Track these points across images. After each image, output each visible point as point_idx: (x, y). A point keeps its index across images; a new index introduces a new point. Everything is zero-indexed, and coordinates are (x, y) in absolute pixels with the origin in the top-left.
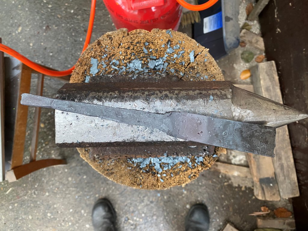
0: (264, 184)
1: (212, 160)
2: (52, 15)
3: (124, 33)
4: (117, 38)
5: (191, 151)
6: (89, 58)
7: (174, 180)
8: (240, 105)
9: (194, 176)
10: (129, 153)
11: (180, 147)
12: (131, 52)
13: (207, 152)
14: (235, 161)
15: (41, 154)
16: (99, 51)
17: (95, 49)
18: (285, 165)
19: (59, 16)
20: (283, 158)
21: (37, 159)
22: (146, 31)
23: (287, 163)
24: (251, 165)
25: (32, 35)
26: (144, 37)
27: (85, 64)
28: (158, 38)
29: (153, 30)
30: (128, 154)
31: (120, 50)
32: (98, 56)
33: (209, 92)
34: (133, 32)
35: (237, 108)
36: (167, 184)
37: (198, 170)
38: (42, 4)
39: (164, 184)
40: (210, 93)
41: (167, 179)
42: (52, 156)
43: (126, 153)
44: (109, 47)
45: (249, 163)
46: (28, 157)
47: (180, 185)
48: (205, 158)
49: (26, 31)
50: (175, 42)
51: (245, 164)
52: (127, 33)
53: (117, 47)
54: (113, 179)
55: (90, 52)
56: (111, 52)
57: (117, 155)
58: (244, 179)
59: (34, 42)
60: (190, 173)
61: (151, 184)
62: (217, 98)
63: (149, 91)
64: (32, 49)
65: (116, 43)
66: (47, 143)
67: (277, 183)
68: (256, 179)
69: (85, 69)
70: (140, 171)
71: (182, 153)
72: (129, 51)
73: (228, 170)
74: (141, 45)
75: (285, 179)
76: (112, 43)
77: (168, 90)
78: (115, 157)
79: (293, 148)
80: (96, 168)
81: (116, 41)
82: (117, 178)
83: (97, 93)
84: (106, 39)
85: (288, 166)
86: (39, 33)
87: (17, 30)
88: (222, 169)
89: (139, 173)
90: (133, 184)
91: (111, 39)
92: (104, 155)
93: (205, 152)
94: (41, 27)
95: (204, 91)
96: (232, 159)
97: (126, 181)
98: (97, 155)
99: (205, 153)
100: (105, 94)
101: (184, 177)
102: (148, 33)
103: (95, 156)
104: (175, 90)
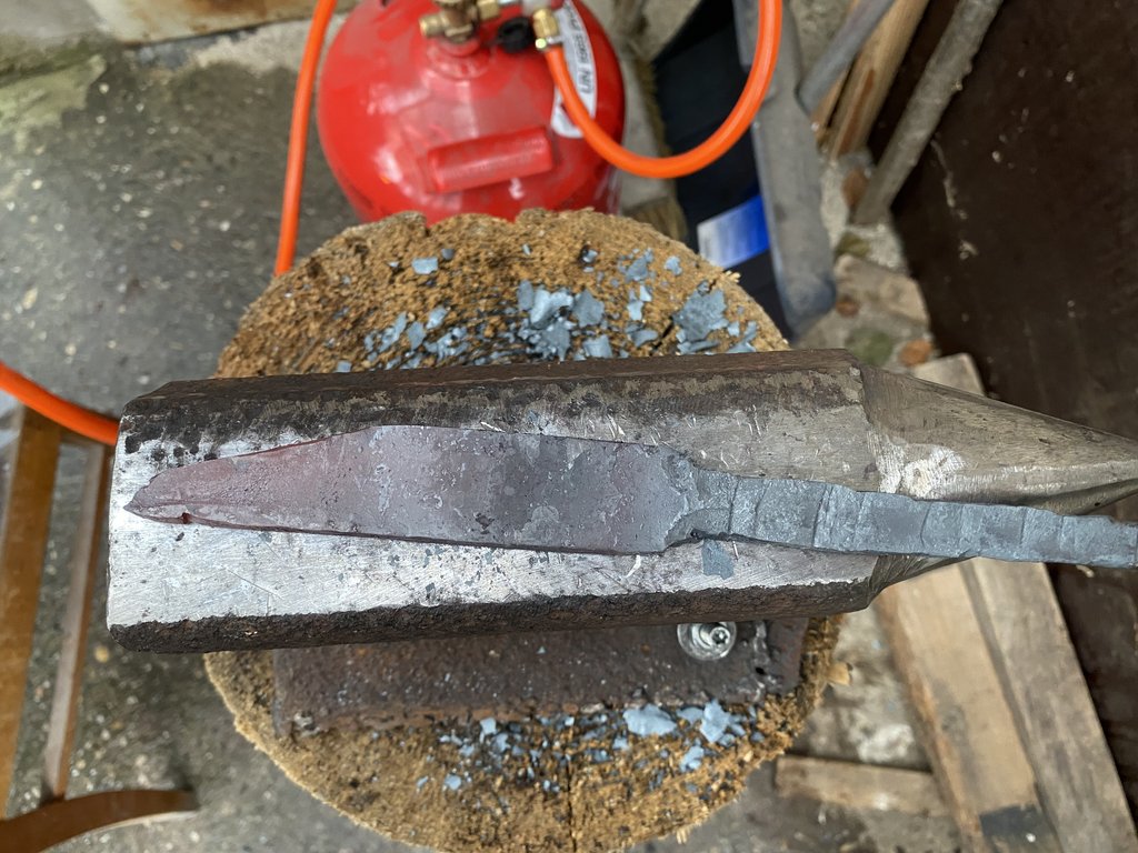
0: (999, 840)
1: (792, 716)
2: (150, 244)
3: (412, 227)
4: (385, 247)
5: (703, 679)
6: (277, 327)
7: (640, 814)
8: (903, 430)
9: (724, 787)
10: (441, 698)
11: (657, 663)
12: (440, 296)
13: (769, 678)
14: (874, 748)
15: (94, 772)
16: (315, 298)
17: (301, 292)
18: (1071, 750)
19: (178, 246)
20: (1059, 720)
21: (71, 794)
22: (496, 220)
23: (1078, 743)
24: (938, 757)
25: (74, 317)
26: (490, 241)
27: (261, 351)
28: (544, 241)
29: (521, 214)
30: (438, 704)
31: (398, 291)
32: (311, 314)
33: (766, 381)
34: (447, 224)
35: (891, 438)
36: (608, 831)
37: (742, 763)
38: (117, 208)
39: (600, 835)
40: (770, 386)
41: (611, 811)
42: (137, 778)
43: (430, 699)
44: (357, 283)
45: (930, 754)
46: (37, 793)
47: (667, 835)
48: (764, 709)
49: (54, 302)
50: (609, 253)
51: (914, 758)
52: (422, 228)
53: (387, 280)
54: (375, 824)
55: (278, 305)
56: (361, 301)
57: (392, 714)
58: (918, 820)
59: (80, 339)
60: (707, 778)
61: (542, 839)
62: (802, 401)
63: (517, 386)
64: (73, 365)
65: (382, 266)
66: (117, 725)
67: (1053, 829)
68: (966, 820)
69: (260, 368)
70: (494, 780)
71: (668, 688)
72: (432, 294)
73: (847, 790)
74: (479, 270)
75: (1080, 807)
76: (364, 267)
77: (598, 381)
78: (384, 721)
79: (1092, 679)
80: (303, 777)
81: (383, 256)
82: (393, 817)
83: (298, 403)
84: (342, 254)
85: (1084, 754)
86: (100, 306)
87: (19, 300)
88: (825, 784)
89: (487, 791)
90: (465, 842)
91: (362, 251)
92: (335, 713)
93: (763, 682)
94: (109, 287)
95: (744, 380)
96: (859, 742)
97: (431, 830)
98: (303, 716)
99: (762, 686)
100: (331, 405)
101: (684, 799)
102: (503, 225)
103: (298, 718)
104: (628, 378)
